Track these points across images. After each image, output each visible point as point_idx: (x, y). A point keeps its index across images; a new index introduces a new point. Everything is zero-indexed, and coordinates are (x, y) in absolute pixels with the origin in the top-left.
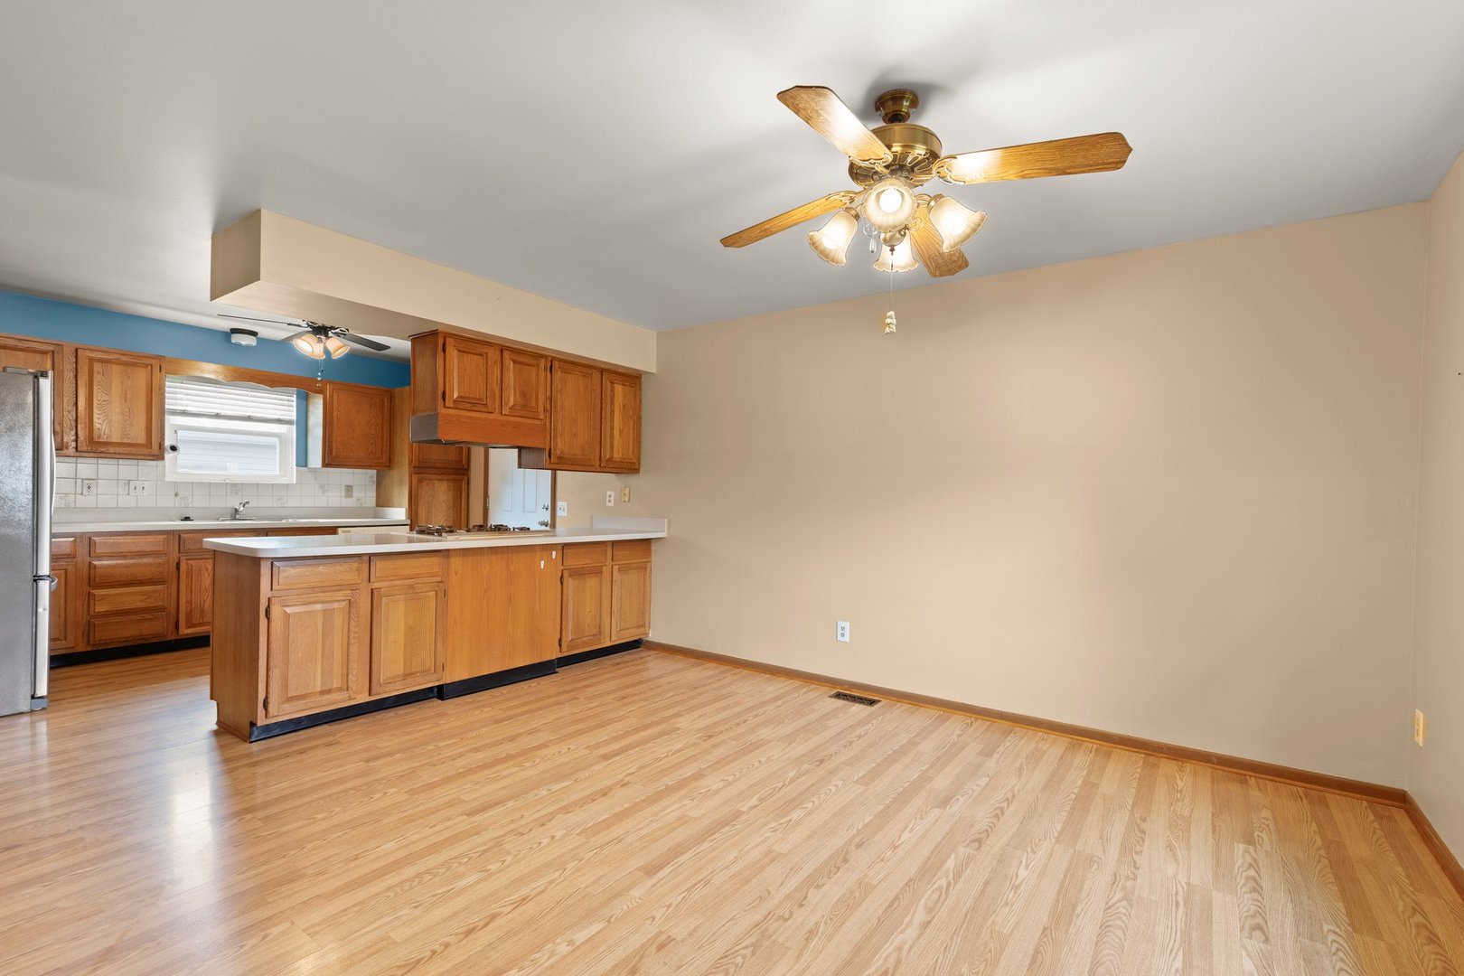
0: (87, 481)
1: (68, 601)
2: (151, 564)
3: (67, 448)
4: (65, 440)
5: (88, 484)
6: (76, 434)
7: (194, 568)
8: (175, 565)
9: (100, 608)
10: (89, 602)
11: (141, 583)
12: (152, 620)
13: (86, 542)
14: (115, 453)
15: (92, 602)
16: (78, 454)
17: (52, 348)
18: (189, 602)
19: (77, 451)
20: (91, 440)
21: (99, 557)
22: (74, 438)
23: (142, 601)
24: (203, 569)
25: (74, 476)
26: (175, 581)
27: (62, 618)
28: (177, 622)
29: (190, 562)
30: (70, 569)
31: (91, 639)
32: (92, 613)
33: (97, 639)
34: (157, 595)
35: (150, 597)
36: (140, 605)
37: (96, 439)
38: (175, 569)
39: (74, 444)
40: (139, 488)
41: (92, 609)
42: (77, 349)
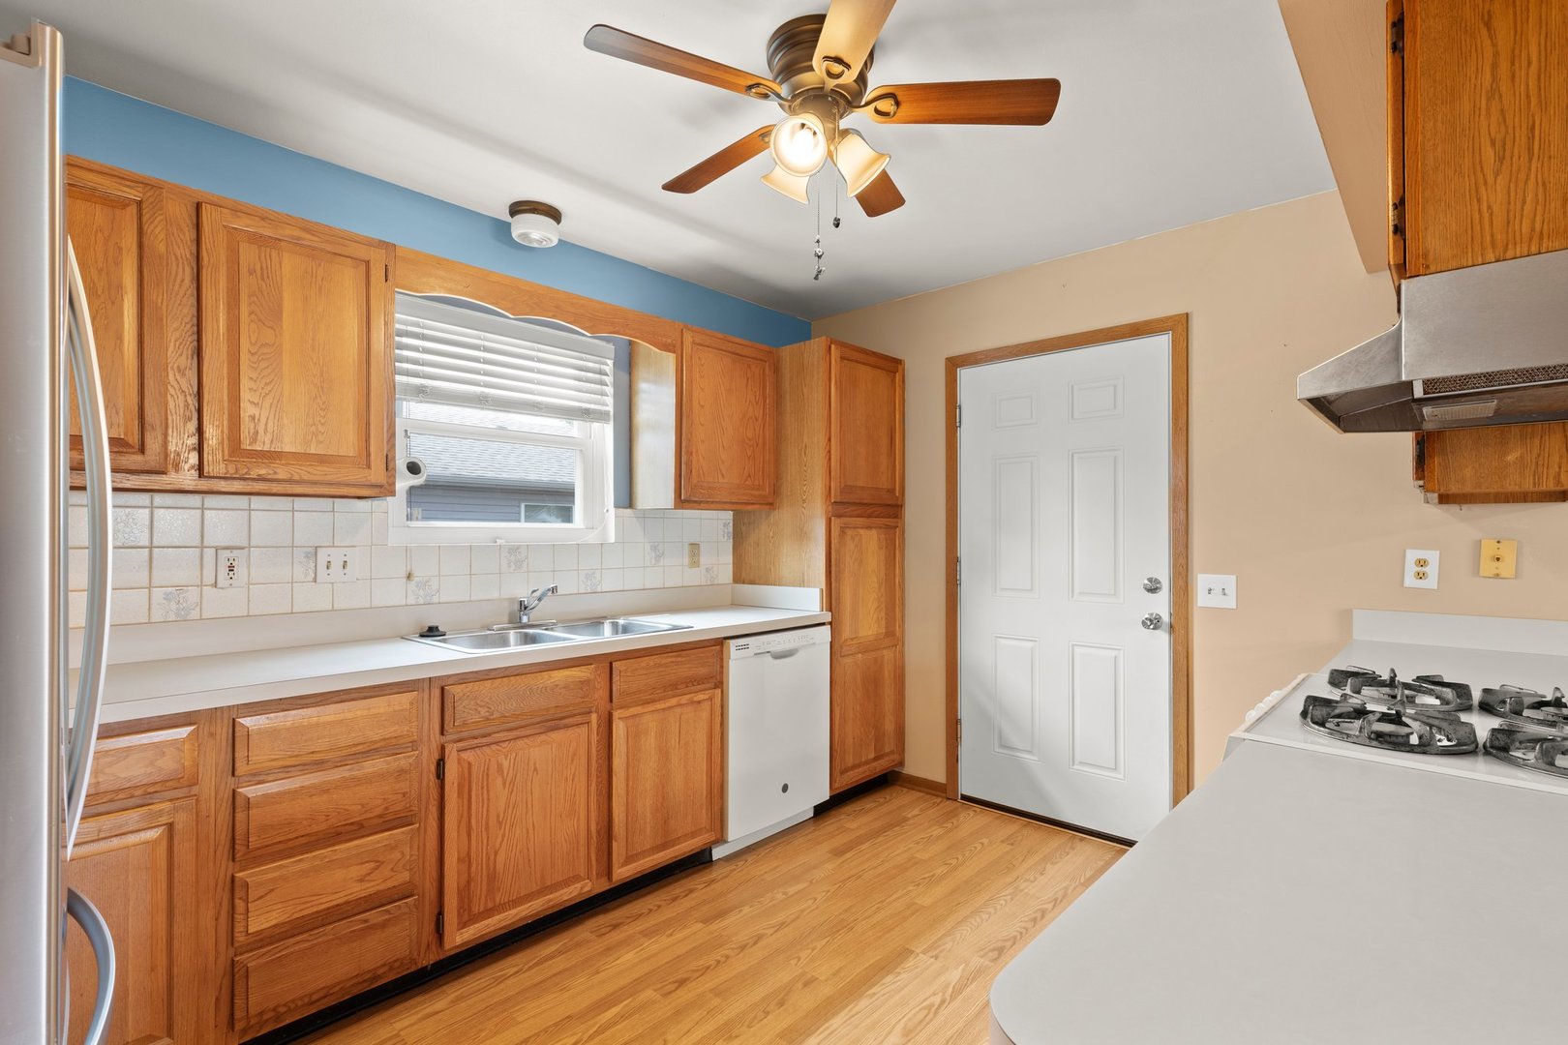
0: (224, 554)
1: (178, 918)
2: (382, 776)
3: (177, 467)
4: (172, 447)
5: (229, 560)
6: (200, 431)
7: (474, 770)
8: (433, 768)
9: (261, 920)
10: (233, 906)
11: (358, 829)
12: (384, 925)
13: (223, 732)
14: (290, 481)
15: (240, 905)
16: (204, 485)
17: (134, 194)
18: (466, 859)
19: (201, 474)
20: (234, 446)
21: (257, 777)
22: (194, 440)
23: (361, 880)
24: (493, 769)
25: (197, 542)
26: (434, 810)
27: (162, 971)
28: (440, 914)
29: (465, 755)
30: (182, 820)
31: (238, 1014)
32: (240, 938)
33: (252, 1011)
34: (397, 855)
35: (379, 864)
36: (358, 890)
37: (246, 445)
38: (433, 777)
39: (194, 459)
40: (337, 565)
41: (239, 928)
42: (198, 206)
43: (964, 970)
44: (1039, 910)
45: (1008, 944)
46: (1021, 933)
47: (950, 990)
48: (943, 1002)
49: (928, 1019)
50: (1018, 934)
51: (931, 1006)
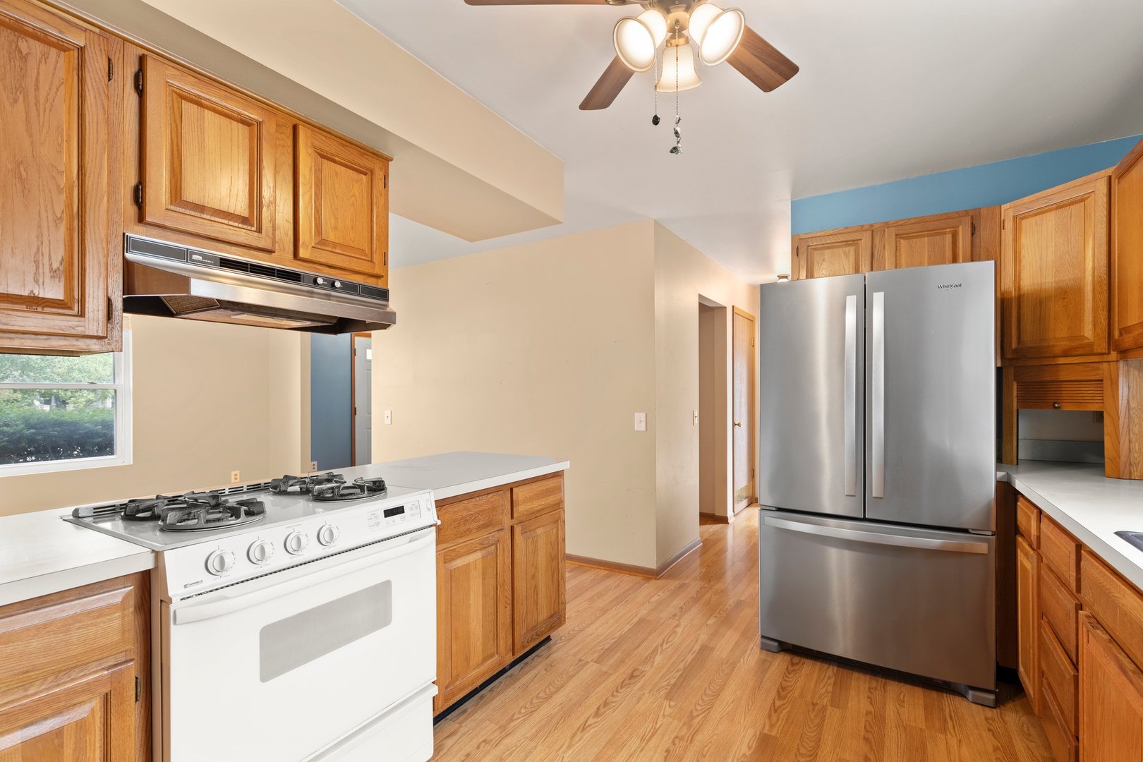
43: (654, 662)
44: (601, 715)
45: (627, 682)
46: (617, 691)
47: (659, 651)
48: (662, 645)
49: (667, 638)
50: (619, 690)
51: (667, 643)
